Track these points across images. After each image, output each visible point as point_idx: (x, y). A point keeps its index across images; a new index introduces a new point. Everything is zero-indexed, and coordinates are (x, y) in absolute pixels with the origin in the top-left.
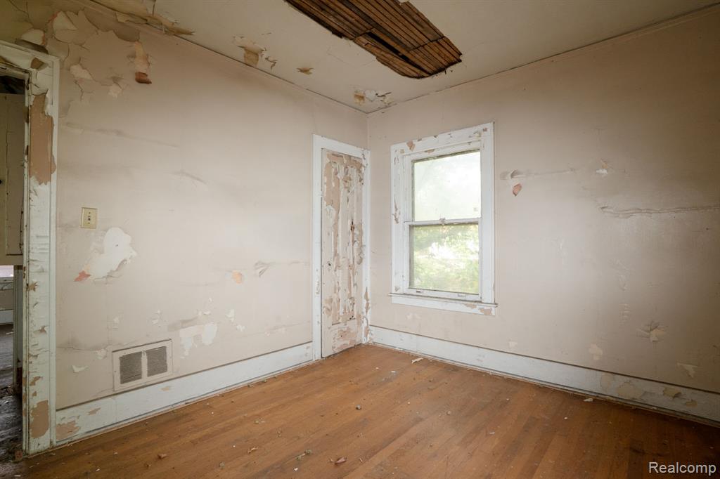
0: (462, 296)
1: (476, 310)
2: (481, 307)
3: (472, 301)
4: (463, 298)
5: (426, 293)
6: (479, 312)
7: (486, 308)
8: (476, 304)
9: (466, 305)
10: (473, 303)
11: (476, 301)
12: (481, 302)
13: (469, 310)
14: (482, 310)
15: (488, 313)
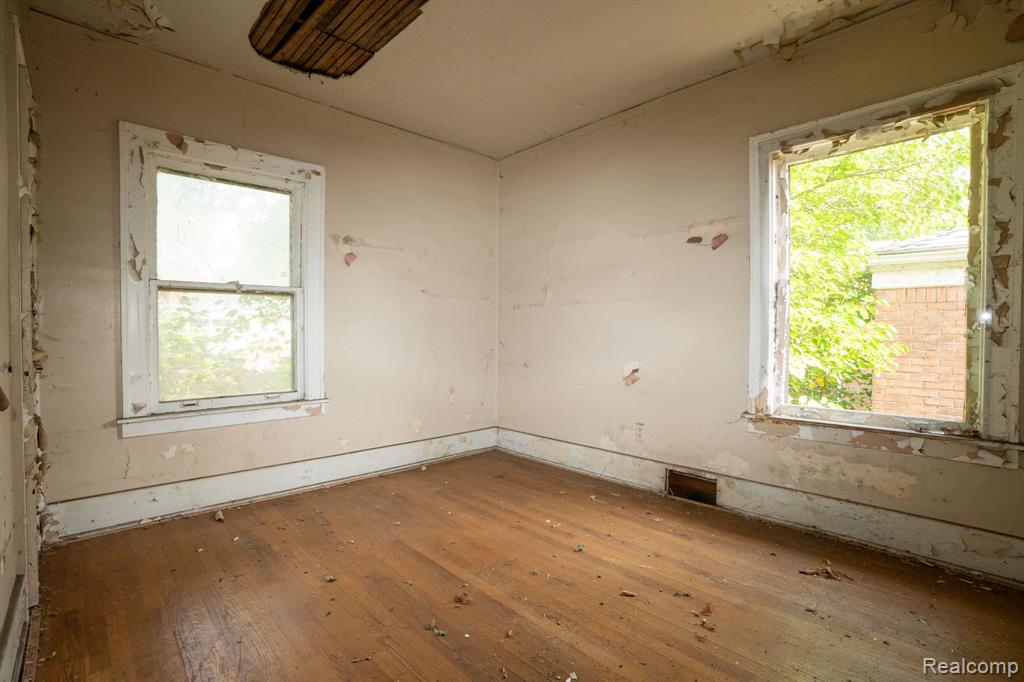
0: (275, 398)
1: (301, 412)
2: (308, 406)
3: (293, 401)
4: (276, 400)
5: (203, 405)
6: (305, 414)
7: (313, 406)
8: (299, 403)
9: (285, 408)
10: (294, 404)
11: (298, 401)
12: (303, 400)
13: (290, 414)
14: (307, 410)
15: (315, 412)
